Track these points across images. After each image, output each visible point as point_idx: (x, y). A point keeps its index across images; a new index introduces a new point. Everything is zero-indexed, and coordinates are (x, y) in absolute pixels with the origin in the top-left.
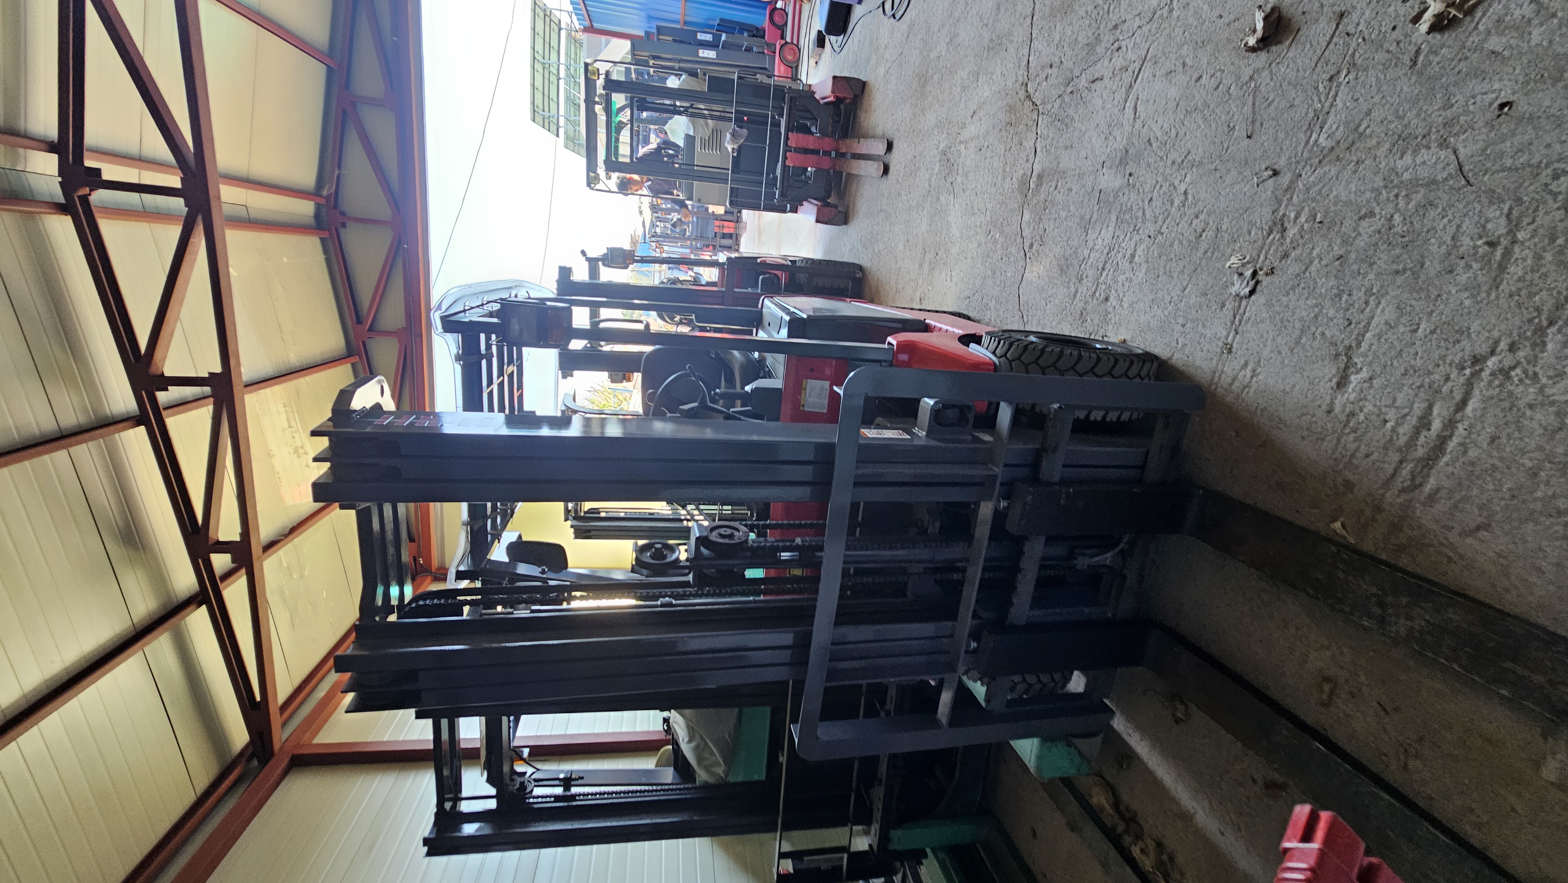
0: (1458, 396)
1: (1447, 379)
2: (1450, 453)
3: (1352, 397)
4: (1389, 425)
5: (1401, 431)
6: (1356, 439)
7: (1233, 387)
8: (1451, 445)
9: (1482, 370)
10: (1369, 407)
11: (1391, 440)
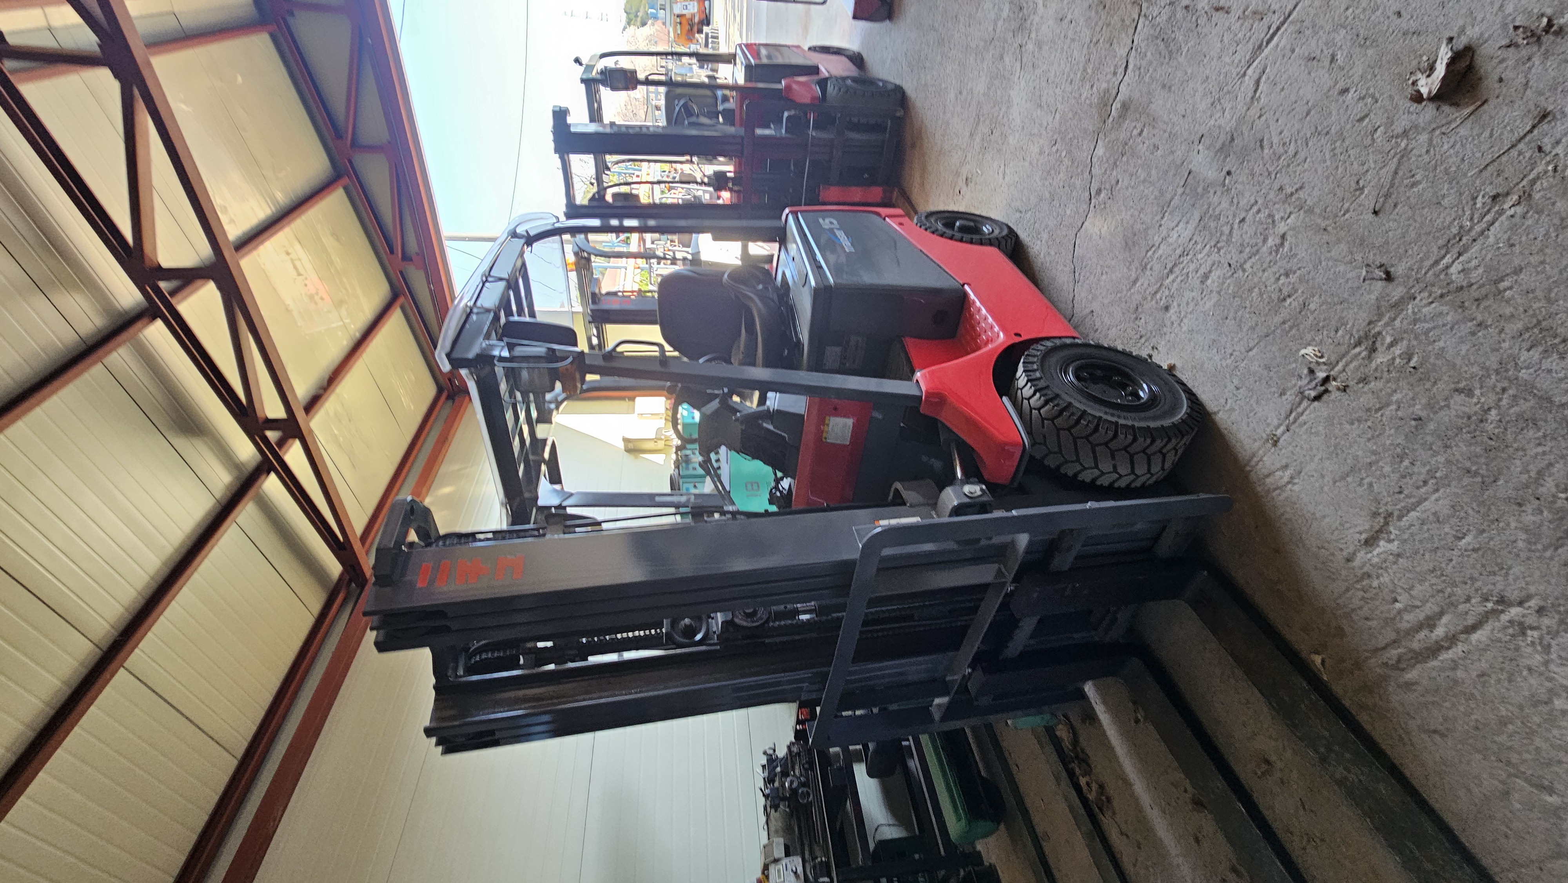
0: (1470, 621)
1: (1468, 600)
2: (1442, 661)
3: (1375, 560)
4: (1398, 605)
5: (1407, 617)
6: (1363, 598)
7: (1268, 480)
8: (1445, 656)
9: (1502, 612)
10: (1385, 579)
11: (1394, 619)
